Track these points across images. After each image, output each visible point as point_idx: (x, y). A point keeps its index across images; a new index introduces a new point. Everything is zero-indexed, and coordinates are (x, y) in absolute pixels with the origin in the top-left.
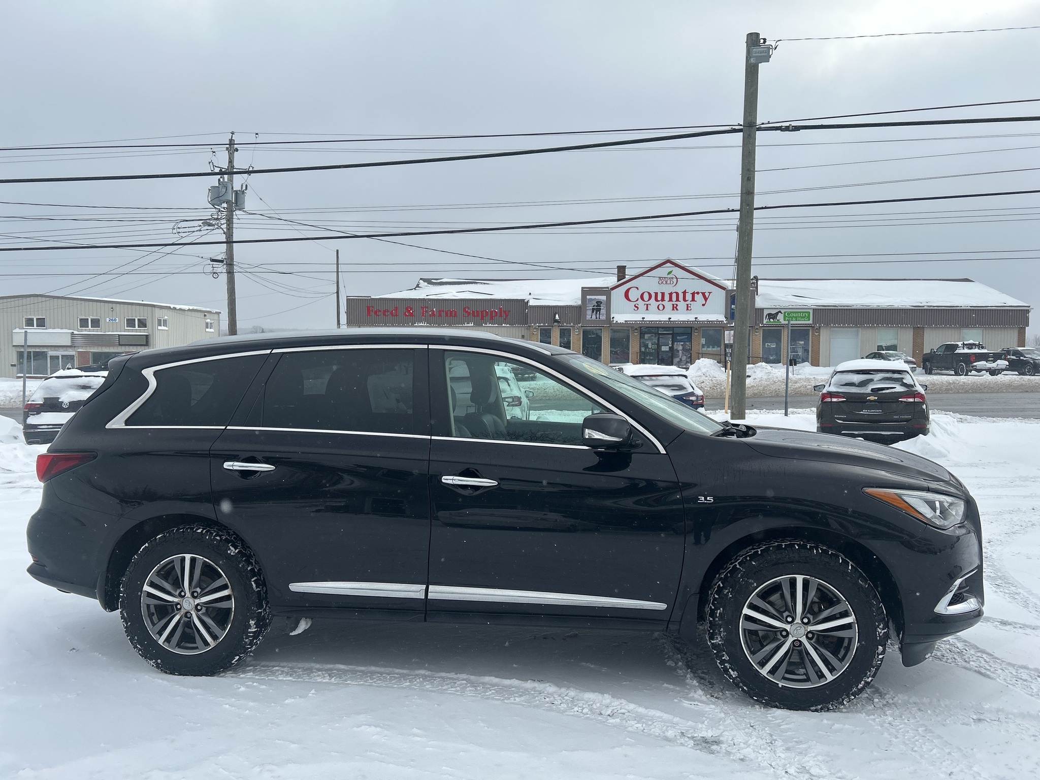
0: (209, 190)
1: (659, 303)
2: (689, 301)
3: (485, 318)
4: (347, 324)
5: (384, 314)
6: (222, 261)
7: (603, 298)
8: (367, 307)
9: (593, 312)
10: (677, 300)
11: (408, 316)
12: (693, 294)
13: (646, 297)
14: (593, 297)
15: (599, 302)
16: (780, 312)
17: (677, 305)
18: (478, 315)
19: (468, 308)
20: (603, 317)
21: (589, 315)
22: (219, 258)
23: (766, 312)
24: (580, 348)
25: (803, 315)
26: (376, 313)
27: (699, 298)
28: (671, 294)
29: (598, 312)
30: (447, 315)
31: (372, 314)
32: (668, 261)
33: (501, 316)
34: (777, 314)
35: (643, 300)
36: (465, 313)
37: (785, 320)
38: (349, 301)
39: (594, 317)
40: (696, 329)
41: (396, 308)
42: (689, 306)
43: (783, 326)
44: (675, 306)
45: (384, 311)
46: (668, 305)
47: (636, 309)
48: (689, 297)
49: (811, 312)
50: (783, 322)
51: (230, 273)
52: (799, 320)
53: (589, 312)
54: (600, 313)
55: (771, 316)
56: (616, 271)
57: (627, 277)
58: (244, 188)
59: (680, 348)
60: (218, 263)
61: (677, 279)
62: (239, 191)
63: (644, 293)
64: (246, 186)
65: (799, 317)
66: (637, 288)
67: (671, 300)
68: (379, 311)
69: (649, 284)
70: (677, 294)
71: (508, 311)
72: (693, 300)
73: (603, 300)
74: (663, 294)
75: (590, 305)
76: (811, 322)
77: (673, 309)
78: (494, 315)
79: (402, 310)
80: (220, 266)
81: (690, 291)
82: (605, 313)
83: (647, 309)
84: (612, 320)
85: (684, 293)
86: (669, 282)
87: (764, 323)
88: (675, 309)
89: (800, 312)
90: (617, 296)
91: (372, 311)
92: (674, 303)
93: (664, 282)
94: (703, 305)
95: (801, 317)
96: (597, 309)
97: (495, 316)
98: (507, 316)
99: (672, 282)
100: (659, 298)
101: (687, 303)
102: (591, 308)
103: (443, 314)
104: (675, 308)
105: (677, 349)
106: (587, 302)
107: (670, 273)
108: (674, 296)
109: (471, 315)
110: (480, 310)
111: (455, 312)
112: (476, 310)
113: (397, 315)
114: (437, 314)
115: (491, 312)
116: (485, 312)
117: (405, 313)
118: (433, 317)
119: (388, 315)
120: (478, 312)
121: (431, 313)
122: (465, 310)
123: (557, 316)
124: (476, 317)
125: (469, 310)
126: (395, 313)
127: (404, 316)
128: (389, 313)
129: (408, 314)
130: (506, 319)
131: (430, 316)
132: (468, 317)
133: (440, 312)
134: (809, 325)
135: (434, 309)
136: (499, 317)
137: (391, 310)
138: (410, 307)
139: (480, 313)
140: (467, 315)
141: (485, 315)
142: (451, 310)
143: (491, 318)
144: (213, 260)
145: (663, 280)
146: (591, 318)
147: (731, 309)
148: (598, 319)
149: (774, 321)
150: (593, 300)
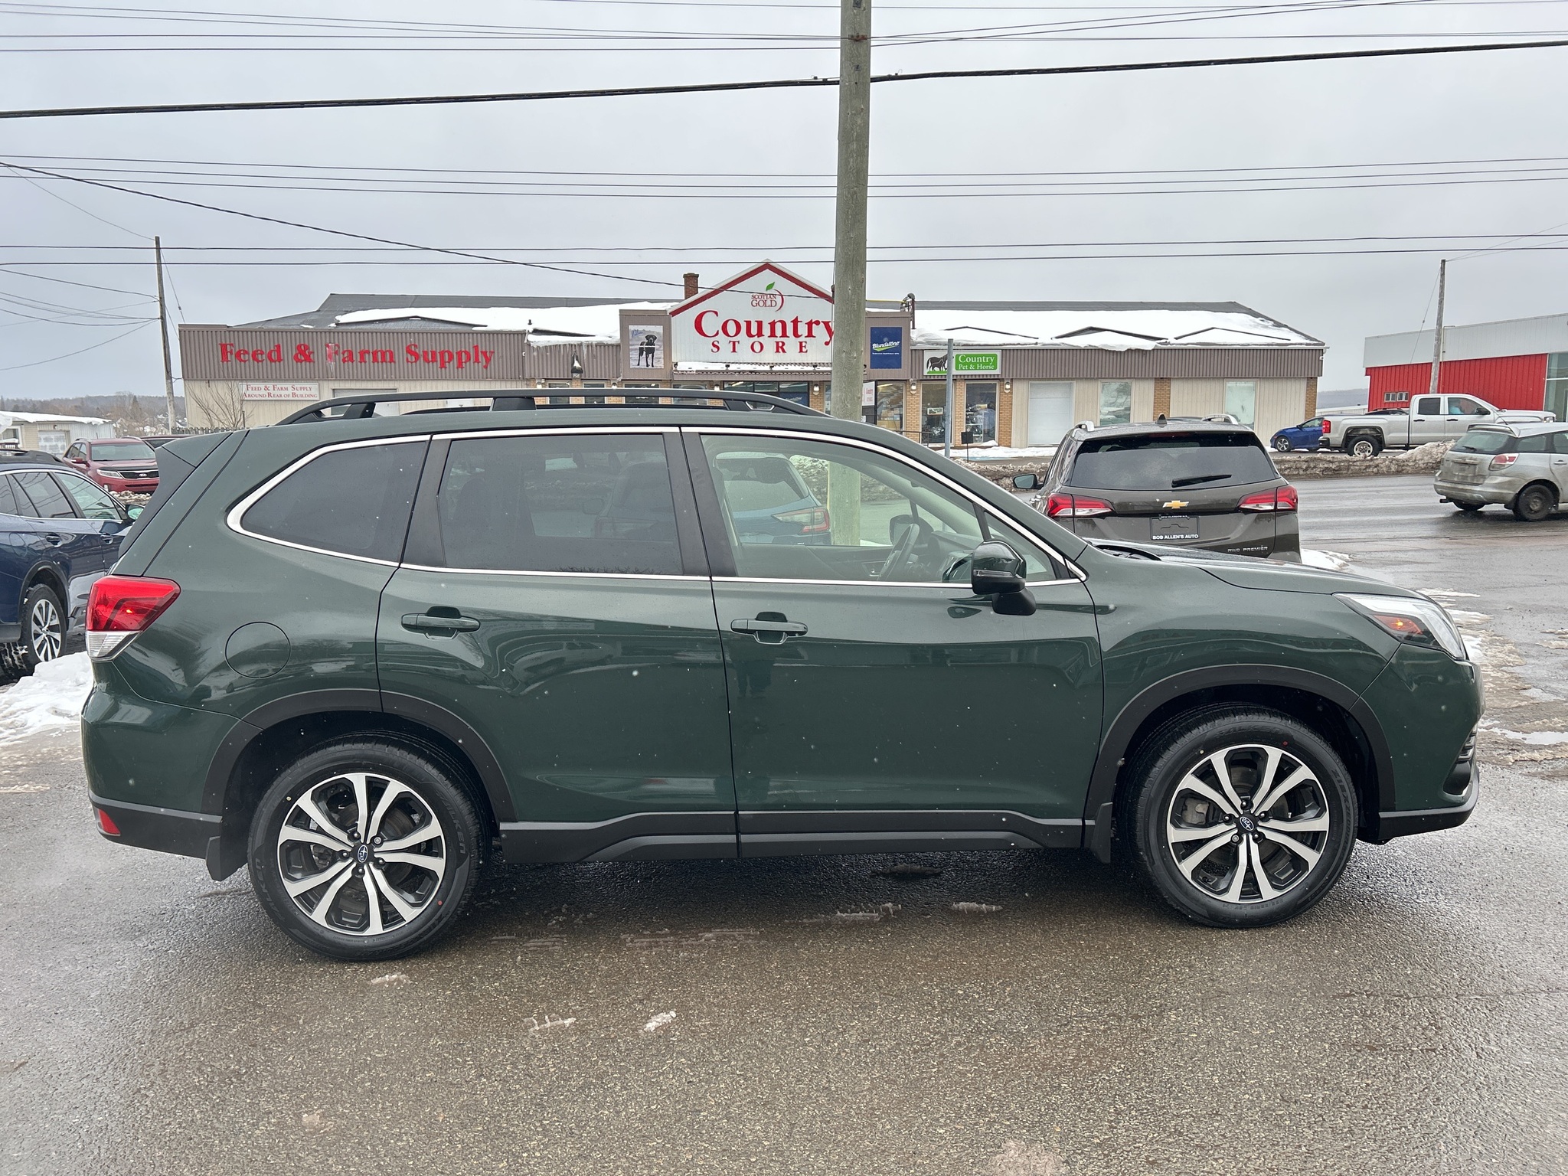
1: (752, 340)
2: (803, 336)
3: (447, 365)
4: (183, 377)
5: (255, 358)
8: (222, 345)
9: (641, 354)
10: (784, 335)
11: (301, 361)
12: (810, 324)
13: (731, 328)
14: (640, 328)
15: (652, 336)
16: (949, 355)
17: (783, 344)
18: (434, 360)
19: (415, 346)
20: (659, 364)
21: (635, 361)
23: (927, 356)
25: (985, 360)
26: (238, 355)
27: (819, 331)
28: (773, 325)
29: (650, 355)
30: (375, 360)
31: (231, 357)
32: (767, 266)
33: (477, 360)
35: (728, 335)
36: (409, 356)
38: (185, 331)
39: (643, 363)
40: (816, 385)
41: (278, 347)
42: (804, 344)
43: (954, 379)
44: (780, 344)
45: (255, 354)
46: (769, 343)
47: (715, 349)
48: (803, 329)
49: (999, 354)
54: (653, 356)
55: (936, 362)
56: (682, 281)
57: (701, 293)
61: (782, 296)
63: (727, 321)
66: (716, 313)
67: (773, 335)
68: (246, 352)
69: (735, 306)
70: (784, 324)
71: (490, 352)
72: (810, 335)
73: (658, 333)
74: (760, 324)
75: (636, 343)
76: (998, 372)
77: (778, 351)
78: (463, 361)
79: (288, 352)
81: (804, 319)
82: (662, 356)
83: (734, 351)
84: (674, 368)
85: (795, 322)
86: (768, 303)
87: (925, 374)
88: (780, 350)
89: (982, 356)
90: (683, 325)
91: (231, 354)
92: (778, 339)
93: (761, 304)
94: (827, 343)
95: (984, 364)
96: (648, 350)
97: (465, 362)
98: (488, 360)
99: (774, 304)
100: (754, 330)
101: (800, 339)
102: (638, 347)
103: (369, 358)
104: (780, 348)
106: (631, 337)
107: (770, 287)
108: (778, 327)
109: (422, 359)
110: (438, 351)
111: (391, 354)
112: (430, 350)
113: (279, 360)
114: (357, 357)
115: (459, 354)
116: (446, 354)
117: (297, 355)
118: (350, 363)
119: (262, 361)
120: (434, 353)
121: (346, 355)
122: (409, 351)
123: (576, 362)
124: (431, 363)
125: (417, 351)
126: (275, 355)
127: (295, 362)
128: (264, 356)
129: (303, 358)
130: (486, 367)
131: (344, 361)
132: (416, 362)
133: (363, 353)
134: (996, 377)
135: (350, 349)
136: (474, 363)
137: (268, 351)
138: (304, 345)
139: (438, 354)
140: (414, 360)
141: (447, 360)
142: (384, 349)
143: (460, 365)
145: (760, 299)
146: (638, 365)
147: (872, 350)
148: (650, 367)
149: (940, 371)
150: (641, 332)
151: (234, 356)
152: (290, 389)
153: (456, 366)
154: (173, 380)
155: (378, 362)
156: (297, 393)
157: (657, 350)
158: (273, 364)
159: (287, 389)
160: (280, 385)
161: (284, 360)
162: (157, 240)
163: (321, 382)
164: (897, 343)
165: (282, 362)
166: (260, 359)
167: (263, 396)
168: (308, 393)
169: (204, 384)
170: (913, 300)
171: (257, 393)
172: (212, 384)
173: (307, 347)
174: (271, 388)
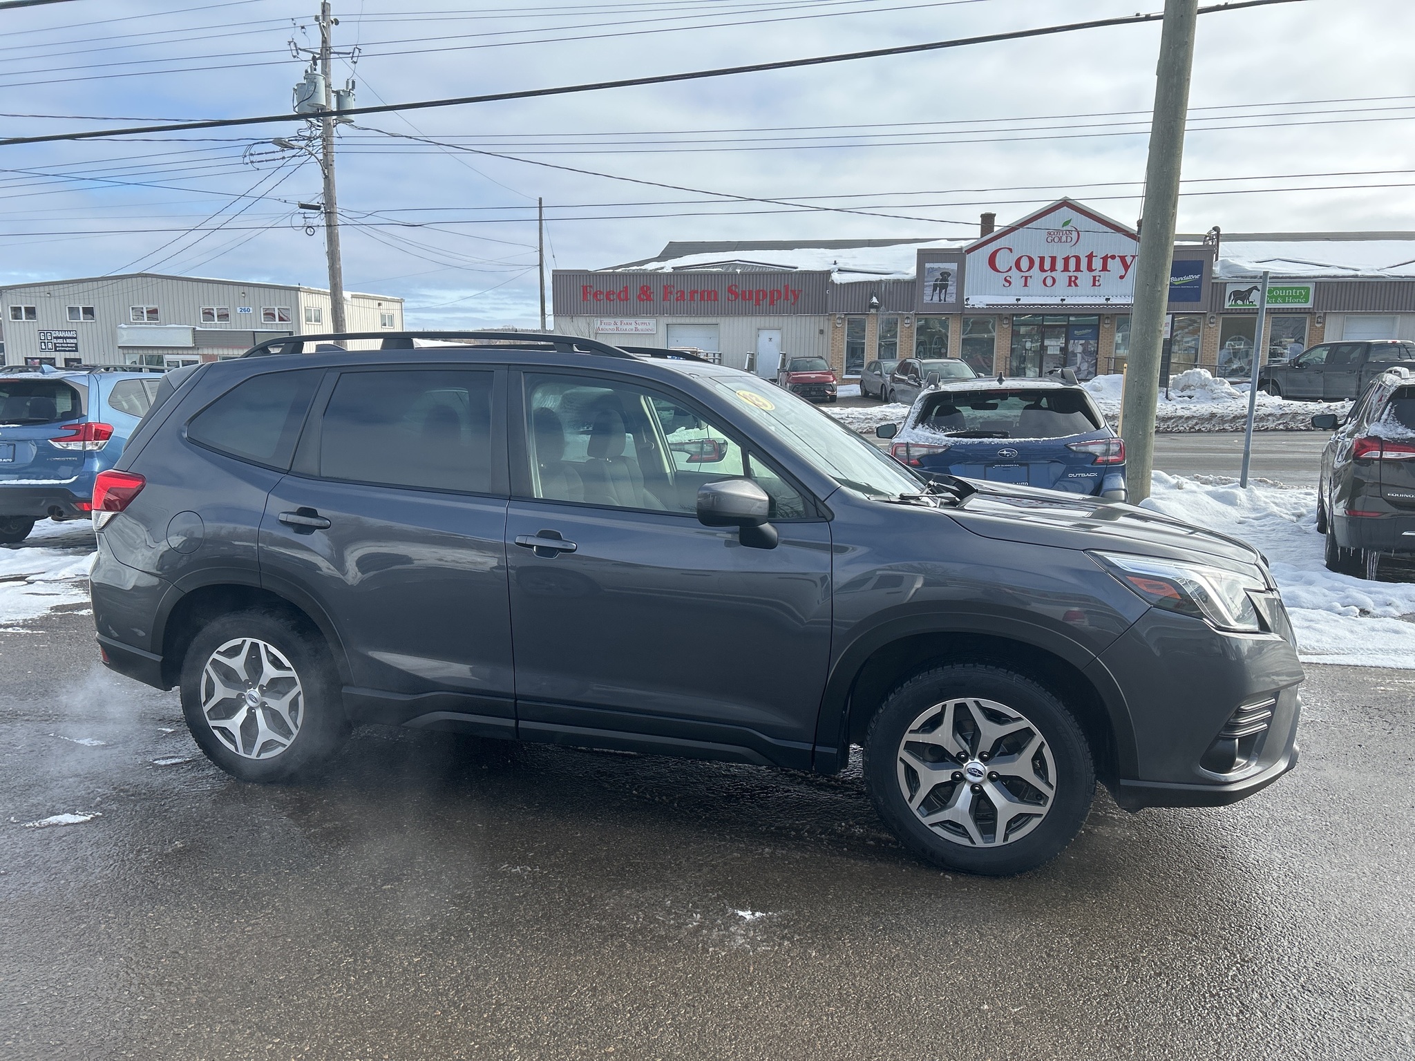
0: (294, 89)
1: (1045, 274)
2: (1097, 270)
3: (761, 302)
4: (554, 313)
5: (608, 298)
6: (318, 208)
7: (952, 267)
8: (583, 286)
9: (935, 290)
10: (1078, 269)
11: (643, 300)
12: (1105, 259)
13: (1025, 264)
14: (936, 265)
15: (946, 273)
16: (1256, 288)
17: (1076, 278)
18: (750, 298)
19: (735, 286)
20: (951, 299)
21: (928, 296)
22: (314, 203)
23: (1230, 289)
24: (911, 350)
25: (1296, 293)
26: (595, 295)
27: (1115, 265)
28: (1066, 260)
29: (944, 291)
30: (702, 298)
31: (590, 297)
32: (1065, 203)
33: (787, 298)
34: (1250, 291)
35: (1020, 270)
36: (730, 295)
38: (557, 275)
39: (936, 298)
40: (1108, 318)
41: (627, 287)
42: (1097, 279)
43: (1259, 312)
44: (1073, 279)
45: (608, 294)
46: (1062, 277)
47: (1007, 284)
48: (1097, 263)
49: (1312, 287)
50: (1259, 305)
51: (330, 226)
52: (1288, 303)
53: (928, 291)
54: (946, 292)
55: (1238, 295)
56: (979, 221)
57: (997, 231)
58: (350, 87)
59: (1079, 349)
60: (313, 211)
61: (1078, 232)
62: (343, 91)
63: (1021, 257)
64: (353, 82)
65: (1289, 296)
66: (1011, 250)
67: (1066, 269)
68: (601, 293)
69: (1033, 244)
70: (1078, 259)
71: (798, 290)
72: (1105, 268)
73: (952, 270)
74: (1053, 259)
76: (1309, 305)
77: (1070, 285)
78: (775, 298)
79: (634, 293)
81: (1100, 254)
82: (955, 291)
83: (1026, 285)
84: (966, 303)
85: (1090, 257)
86: (1064, 239)
88: (1073, 284)
89: (1292, 289)
90: (977, 263)
91: (590, 294)
92: (1071, 274)
93: (1056, 240)
94: (1122, 277)
95: (1294, 297)
96: (941, 286)
97: (777, 300)
98: (796, 297)
99: (1069, 240)
100: (1047, 266)
101: (1094, 274)
102: (932, 283)
103: (696, 296)
104: (1072, 282)
105: (1073, 352)
106: (926, 274)
107: (1066, 224)
108: (1072, 262)
109: (740, 297)
110: (755, 290)
111: (716, 294)
112: (747, 289)
113: (627, 299)
114: (687, 296)
115: (772, 293)
116: (761, 293)
117: (640, 294)
118: (682, 301)
119: (613, 300)
120: (750, 292)
121: (679, 295)
122: (730, 290)
123: (874, 297)
124: (747, 301)
125: (737, 290)
126: (624, 296)
127: (638, 301)
128: (615, 296)
129: (645, 297)
130: (794, 304)
131: (677, 300)
132: (735, 300)
133: (692, 293)
134: (1307, 311)
135: (682, 289)
136: (784, 300)
137: (618, 291)
138: (647, 286)
139: (754, 294)
140: (734, 299)
141: (761, 299)
142: (710, 290)
143: (772, 303)
144: (303, 206)
145: (1054, 236)
146: (932, 300)
147: (1173, 284)
148: (943, 302)
149: (1244, 305)
150: (936, 270)
151: (592, 296)
152: (633, 323)
153: (768, 304)
154: (546, 316)
155: (704, 301)
156: (639, 327)
157: (951, 285)
158: (622, 302)
159: (631, 324)
160: (625, 320)
161: (630, 299)
162: (540, 199)
163: (658, 318)
164: (1197, 277)
165: (628, 301)
166: (612, 298)
167: (613, 330)
168: (648, 327)
169: (568, 319)
170: (1218, 232)
171: (608, 327)
172: (575, 319)
173: (648, 288)
174: (619, 323)
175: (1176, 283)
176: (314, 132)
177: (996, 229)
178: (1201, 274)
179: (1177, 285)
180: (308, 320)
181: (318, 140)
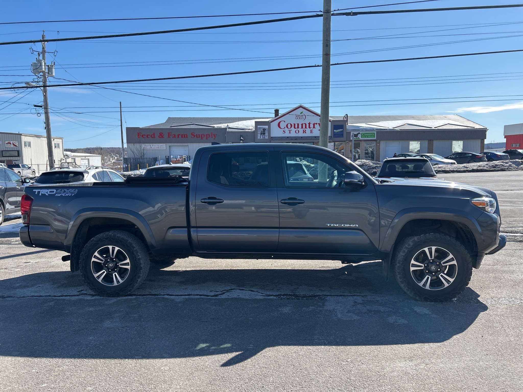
0: (32, 65)
1: (296, 129)
2: (312, 128)
3: (203, 138)
4: (127, 142)
5: (147, 137)
6: (41, 107)
8: (138, 133)
9: (261, 135)
10: (306, 127)
11: (160, 138)
12: (314, 124)
13: (289, 126)
14: (261, 126)
15: (264, 129)
16: (359, 133)
17: (305, 130)
22: (40, 105)
23: (352, 134)
25: (371, 134)
26: (142, 136)
27: (317, 126)
28: (302, 125)
29: (264, 135)
30: (182, 137)
32: (301, 107)
33: (212, 137)
34: (358, 134)
35: (288, 128)
36: (192, 136)
37: (362, 137)
38: (128, 129)
39: (262, 137)
40: (316, 143)
41: (154, 133)
42: (312, 130)
43: (361, 141)
44: (304, 131)
46: (301, 130)
47: (284, 133)
48: (312, 126)
49: (376, 133)
50: (361, 138)
51: (46, 113)
52: (369, 138)
53: (259, 135)
54: (265, 135)
55: (354, 135)
56: (274, 112)
60: (39, 108)
61: (305, 116)
62: (50, 65)
63: (288, 124)
64: (54, 63)
65: (369, 136)
66: (284, 121)
67: (302, 128)
68: (145, 135)
69: (291, 119)
70: (306, 124)
71: (216, 134)
72: (314, 127)
73: (266, 128)
74: (298, 124)
75: (259, 131)
76: (375, 138)
79: (157, 135)
80: (40, 109)
81: (312, 123)
82: (268, 135)
83: (290, 133)
85: (309, 124)
86: (301, 118)
87: (351, 139)
88: (304, 132)
89: (370, 133)
90: (274, 125)
93: (299, 118)
94: (319, 130)
95: (371, 136)
96: (263, 133)
97: (208, 138)
98: (215, 137)
99: (303, 118)
100: (296, 127)
101: (311, 129)
102: (260, 132)
103: (180, 136)
106: (258, 129)
107: (301, 113)
108: (304, 125)
109: (196, 137)
111: (187, 135)
112: (198, 134)
113: (154, 137)
114: (177, 136)
115: (207, 135)
116: (203, 135)
117: (159, 136)
118: (175, 138)
119: (149, 138)
120: (199, 135)
121: (173, 136)
122: (192, 134)
123: (241, 137)
124: (198, 138)
125: (194, 134)
126: (153, 136)
127: (159, 138)
128: (150, 136)
129: (161, 137)
130: (214, 139)
131: (173, 138)
132: (194, 138)
133: (178, 135)
134: (375, 140)
135: (175, 134)
139: (200, 135)
141: (203, 137)
142: (184, 134)
143: (207, 139)
144: (35, 106)
145: (298, 117)
146: (260, 138)
147: (334, 132)
148: (264, 138)
149: (356, 138)
150: (261, 128)
151: (141, 136)
152: (157, 146)
153: (205, 139)
154: (124, 143)
155: (183, 138)
156: (159, 147)
157: (266, 133)
158: (152, 139)
160: (154, 145)
162: (121, 104)
163: (166, 144)
164: (342, 130)
168: (162, 147)
169: (133, 144)
170: (347, 116)
171: (148, 147)
172: (135, 144)
173: (162, 133)
174: (152, 146)
175: (336, 132)
176: (39, 80)
177: (279, 115)
178: (343, 129)
179: (337, 132)
180: (25, 146)
181: (41, 82)
